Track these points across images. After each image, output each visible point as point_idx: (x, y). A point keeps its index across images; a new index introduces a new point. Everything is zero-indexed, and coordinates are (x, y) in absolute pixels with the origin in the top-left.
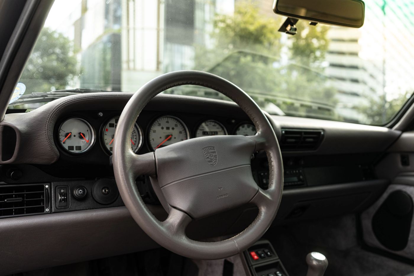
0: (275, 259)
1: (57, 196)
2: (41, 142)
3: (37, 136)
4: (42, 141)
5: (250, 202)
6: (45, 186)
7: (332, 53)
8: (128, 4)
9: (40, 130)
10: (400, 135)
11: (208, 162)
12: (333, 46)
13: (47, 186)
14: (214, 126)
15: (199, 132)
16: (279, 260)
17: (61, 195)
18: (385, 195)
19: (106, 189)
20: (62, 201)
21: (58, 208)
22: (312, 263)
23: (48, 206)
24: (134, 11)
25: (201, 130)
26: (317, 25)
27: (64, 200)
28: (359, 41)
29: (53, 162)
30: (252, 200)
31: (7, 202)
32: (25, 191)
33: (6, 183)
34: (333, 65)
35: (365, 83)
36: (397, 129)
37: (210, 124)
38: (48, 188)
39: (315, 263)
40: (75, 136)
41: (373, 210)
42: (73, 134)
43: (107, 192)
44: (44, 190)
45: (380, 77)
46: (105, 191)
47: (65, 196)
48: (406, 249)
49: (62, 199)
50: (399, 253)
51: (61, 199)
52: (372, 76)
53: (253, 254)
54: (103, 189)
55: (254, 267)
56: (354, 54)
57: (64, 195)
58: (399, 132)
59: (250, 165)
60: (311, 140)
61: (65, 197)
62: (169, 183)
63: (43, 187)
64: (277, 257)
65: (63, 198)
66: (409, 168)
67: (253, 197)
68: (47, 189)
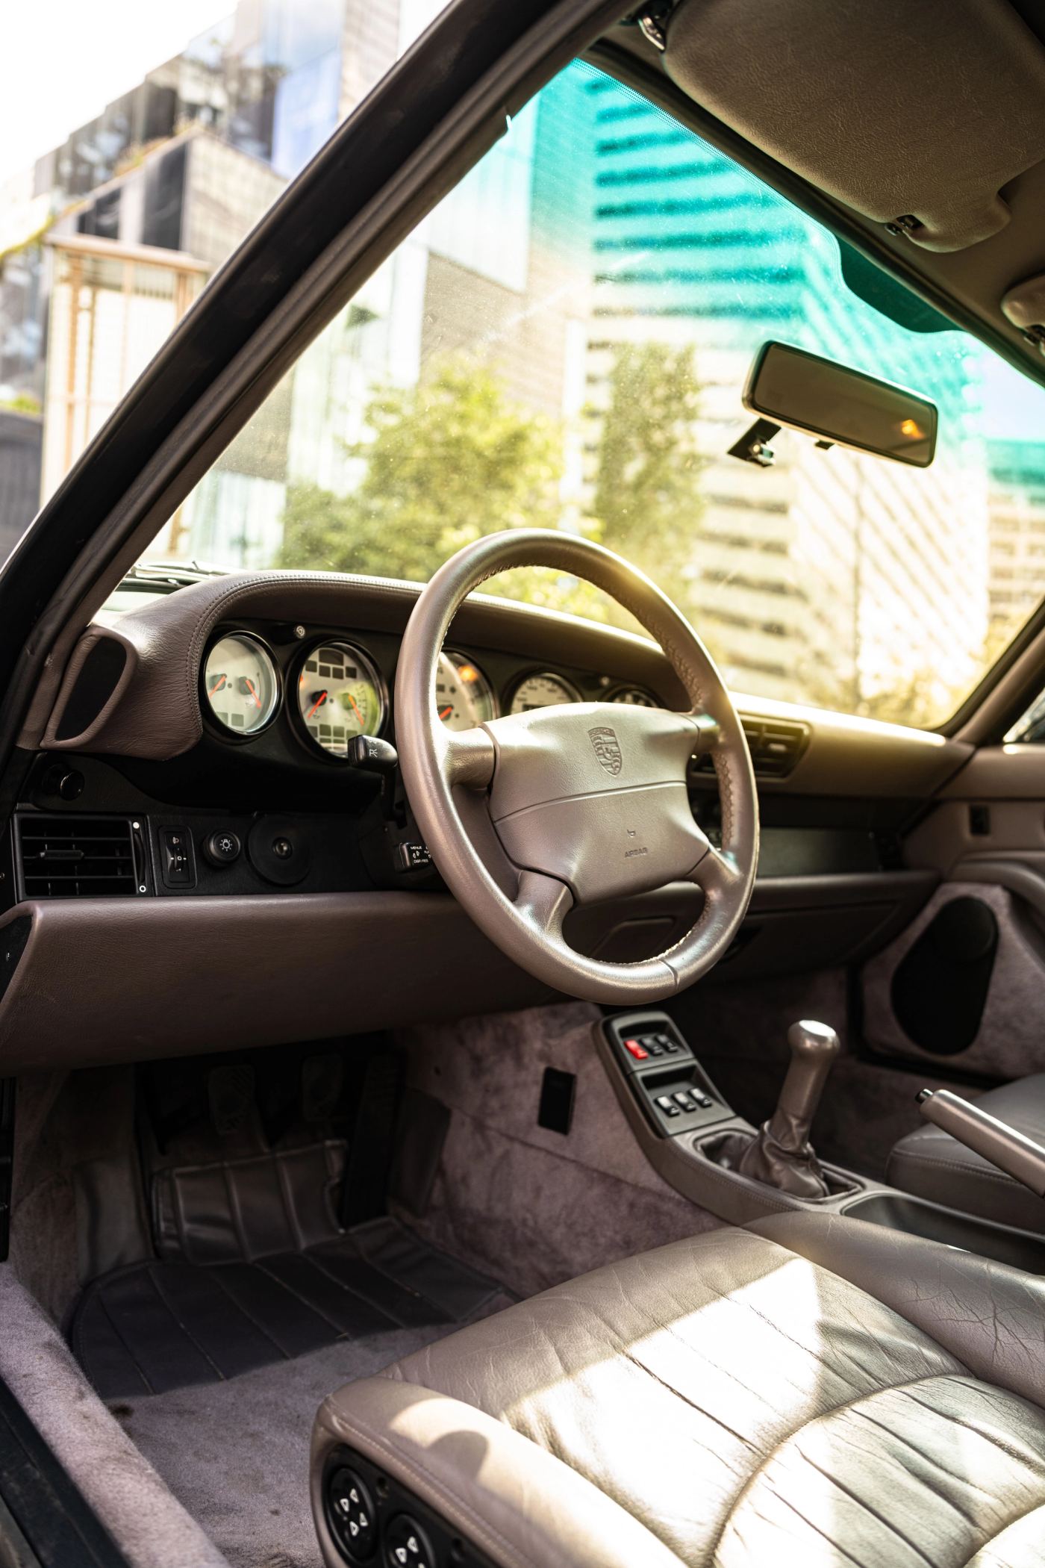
0: (684, 1059)
1: (163, 855)
2: (171, 691)
3: (166, 674)
4: (176, 688)
5: (690, 874)
6: (130, 823)
7: (712, 538)
8: (74, 323)
9: (175, 657)
10: (971, 757)
11: (603, 765)
12: (717, 520)
13: (136, 825)
14: (551, 691)
15: (517, 704)
16: (695, 1062)
17: (174, 850)
18: (930, 912)
19: (282, 844)
20: (178, 868)
21: (168, 886)
22: (804, 1043)
23: (144, 880)
24: (91, 343)
25: (521, 700)
26: (831, 448)
27: (181, 864)
28: (793, 512)
29: (180, 752)
30: (696, 869)
31: (46, 858)
32: (73, 835)
33: (36, 809)
34: (714, 577)
35: (800, 636)
36: (964, 741)
37: (542, 686)
38: (138, 829)
39: (809, 1044)
40: (230, 686)
41: (896, 954)
42: (228, 681)
43: (287, 852)
44: (129, 836)
45: (844, 623)
46: (281, 848)
47: (184, 854)
48: (974, 1049)
49: (178, 861)
50: (955, 1060)
51: (173, 861)
52: (820, 616)
53: (633, 1044)
54: (274, 844)
55: (639, 1075)
56: (775, 548)
57: (181, 851)
58: (968, 749)
59: (684, 785)
60: (780, 748)
61: (185, 859)
62: (520, 808)
63: (126, 829)
64: (690, 1055)
65: (179, 858)
66: (987, 840)
67: (699, 862)
68: (136, 831)
